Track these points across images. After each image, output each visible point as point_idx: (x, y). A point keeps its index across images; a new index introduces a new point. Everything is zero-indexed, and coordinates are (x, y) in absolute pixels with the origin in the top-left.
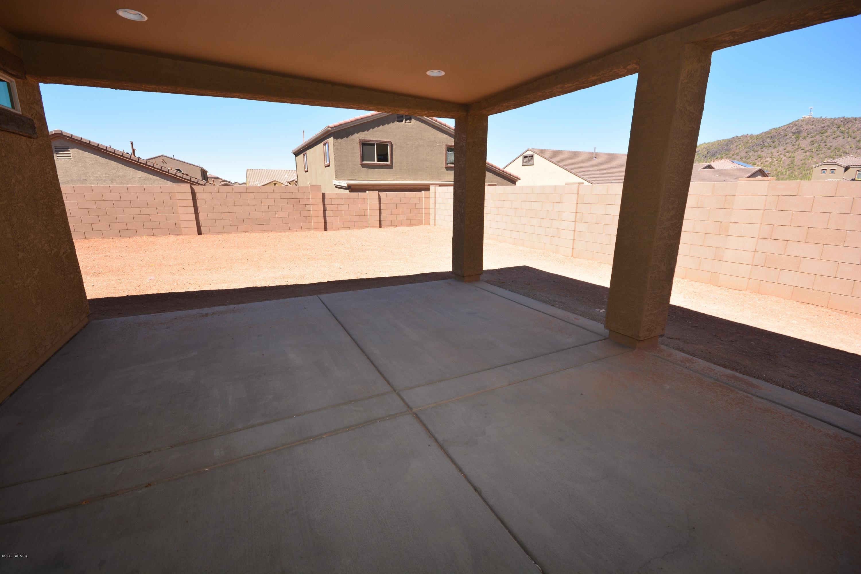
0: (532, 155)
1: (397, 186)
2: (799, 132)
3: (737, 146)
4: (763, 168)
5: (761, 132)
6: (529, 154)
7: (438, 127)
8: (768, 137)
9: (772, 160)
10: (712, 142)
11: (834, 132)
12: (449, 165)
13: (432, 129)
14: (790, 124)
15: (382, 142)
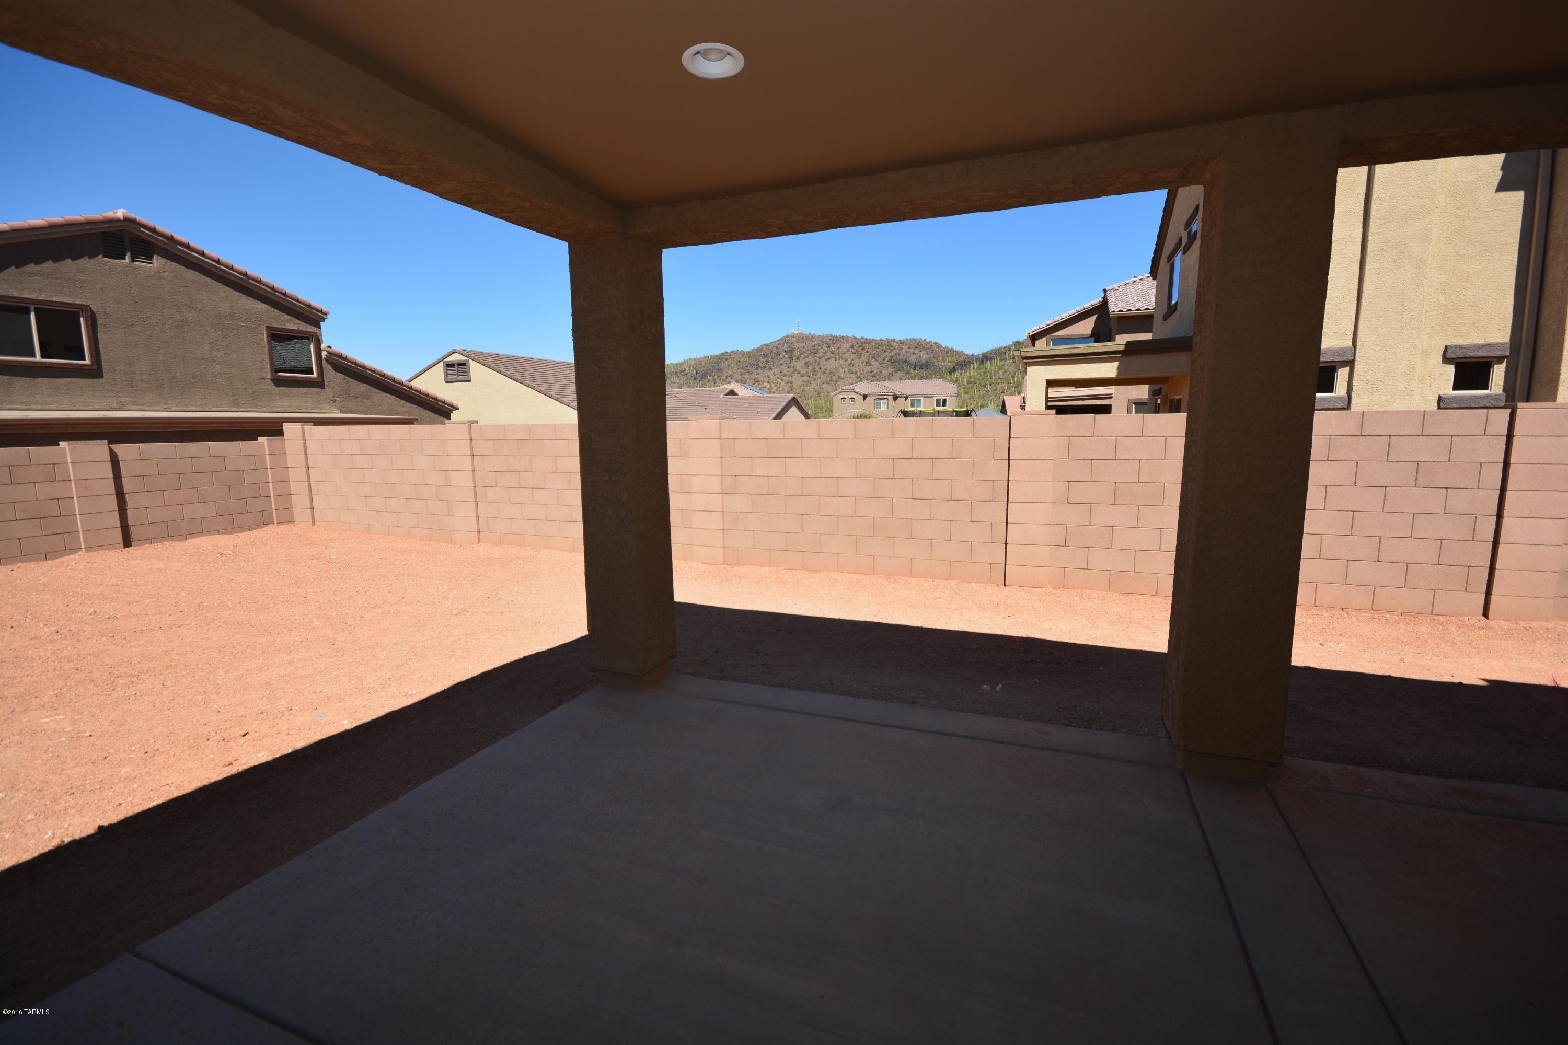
0: (464, 362)
1: (135, 426)
2: (791, 351)
3: (729, 365)
4: (797, 397)
5: (752, 348)
6: (459, 361)
7: (238, 284)
8: (761, 356)
9: (771, 385)
10: (698, 357)
11: (826, 353)
12: (280, 374)
13: (220, 285)
14: (780, 340)
15: (55, 304)
